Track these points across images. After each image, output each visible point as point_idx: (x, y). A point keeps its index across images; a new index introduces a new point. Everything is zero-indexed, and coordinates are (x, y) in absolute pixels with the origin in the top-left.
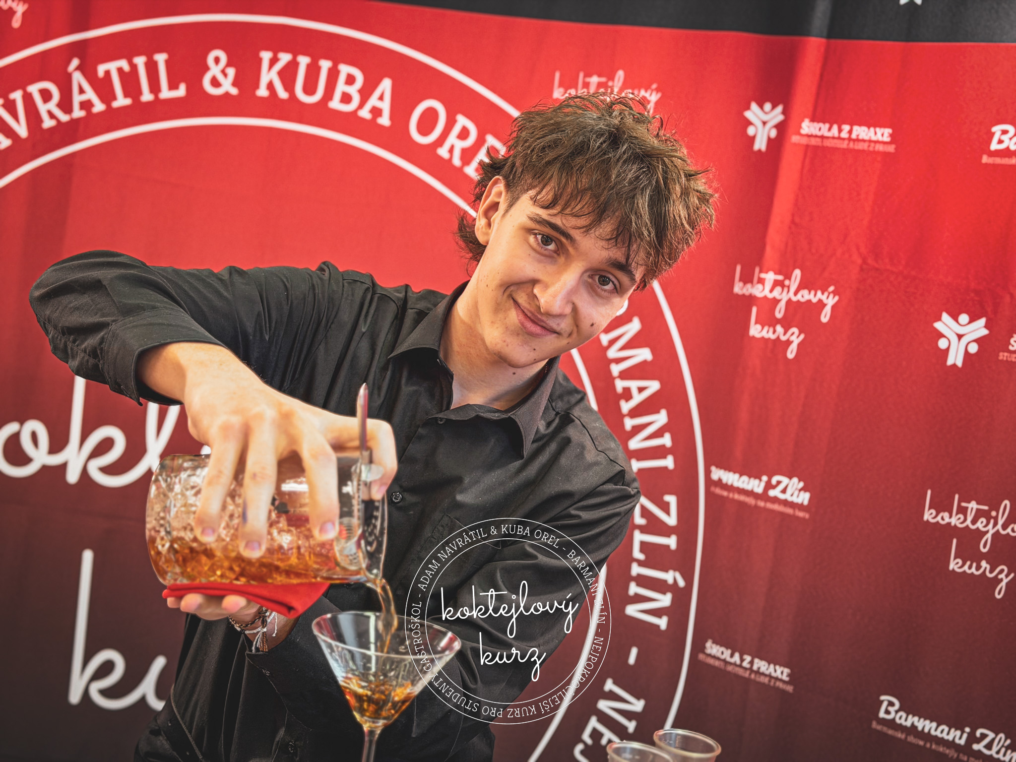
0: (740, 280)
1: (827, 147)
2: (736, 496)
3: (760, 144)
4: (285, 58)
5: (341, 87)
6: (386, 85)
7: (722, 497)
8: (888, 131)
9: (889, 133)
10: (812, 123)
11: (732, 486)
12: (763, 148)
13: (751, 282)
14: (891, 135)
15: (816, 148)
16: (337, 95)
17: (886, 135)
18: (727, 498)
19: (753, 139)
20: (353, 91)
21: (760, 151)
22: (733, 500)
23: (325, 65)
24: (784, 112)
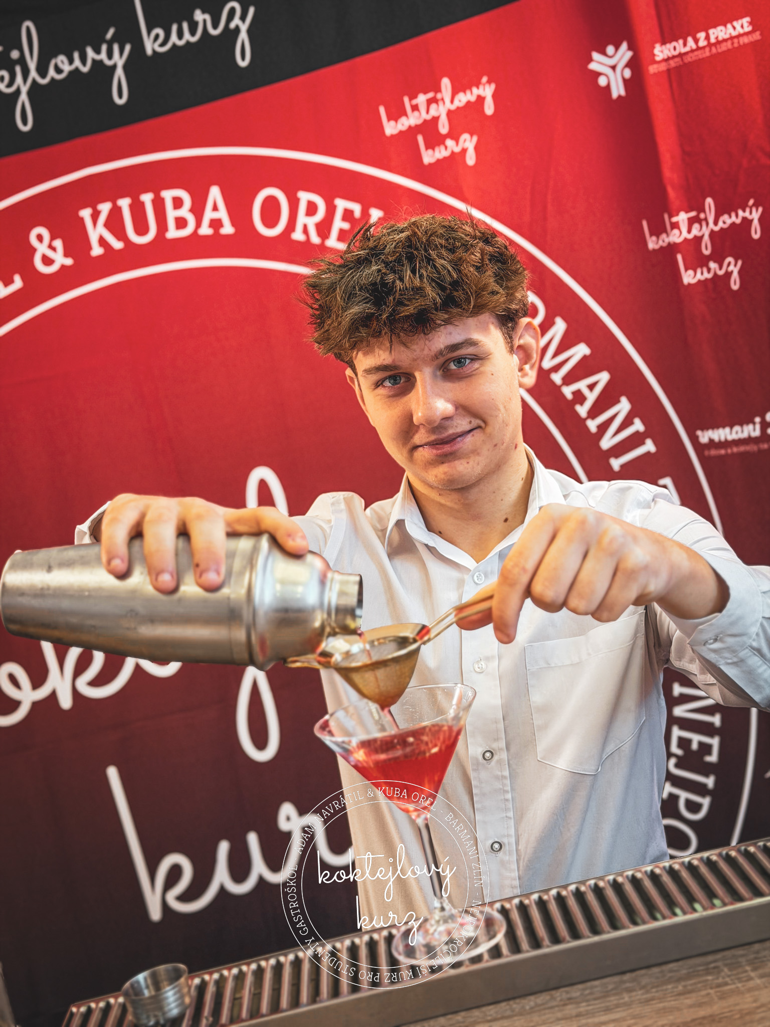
0: (651, 235)
1: (690, 62)
2: (735, 450)
3: (618, 90)
4: (105, 208)
5: (171, 214)
6: (215, 193)
7: (720, 457)
8: (746, 21)
9: (747, 22)
10: (664, 47)
11: (726, 441)
12: (623, 92)
13: (665, 231)
14: (750, 23)
15: (678, 68)
16: (171, 223)
17: (746, 25)
18: (727, 455)
19: (608, 87)
20: (184, 212)
21: (620, 97)
22: (733, 454)
23: (147, 198)
24: (630, 48)
